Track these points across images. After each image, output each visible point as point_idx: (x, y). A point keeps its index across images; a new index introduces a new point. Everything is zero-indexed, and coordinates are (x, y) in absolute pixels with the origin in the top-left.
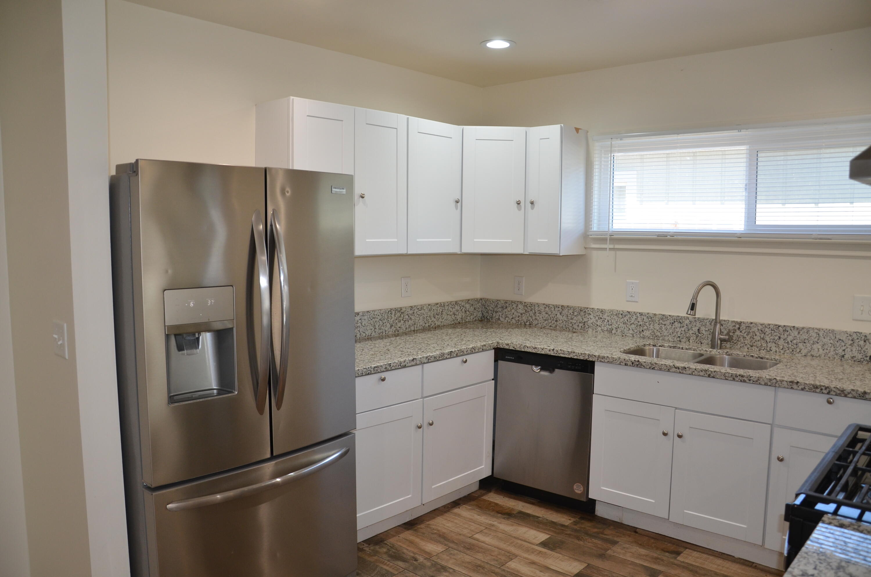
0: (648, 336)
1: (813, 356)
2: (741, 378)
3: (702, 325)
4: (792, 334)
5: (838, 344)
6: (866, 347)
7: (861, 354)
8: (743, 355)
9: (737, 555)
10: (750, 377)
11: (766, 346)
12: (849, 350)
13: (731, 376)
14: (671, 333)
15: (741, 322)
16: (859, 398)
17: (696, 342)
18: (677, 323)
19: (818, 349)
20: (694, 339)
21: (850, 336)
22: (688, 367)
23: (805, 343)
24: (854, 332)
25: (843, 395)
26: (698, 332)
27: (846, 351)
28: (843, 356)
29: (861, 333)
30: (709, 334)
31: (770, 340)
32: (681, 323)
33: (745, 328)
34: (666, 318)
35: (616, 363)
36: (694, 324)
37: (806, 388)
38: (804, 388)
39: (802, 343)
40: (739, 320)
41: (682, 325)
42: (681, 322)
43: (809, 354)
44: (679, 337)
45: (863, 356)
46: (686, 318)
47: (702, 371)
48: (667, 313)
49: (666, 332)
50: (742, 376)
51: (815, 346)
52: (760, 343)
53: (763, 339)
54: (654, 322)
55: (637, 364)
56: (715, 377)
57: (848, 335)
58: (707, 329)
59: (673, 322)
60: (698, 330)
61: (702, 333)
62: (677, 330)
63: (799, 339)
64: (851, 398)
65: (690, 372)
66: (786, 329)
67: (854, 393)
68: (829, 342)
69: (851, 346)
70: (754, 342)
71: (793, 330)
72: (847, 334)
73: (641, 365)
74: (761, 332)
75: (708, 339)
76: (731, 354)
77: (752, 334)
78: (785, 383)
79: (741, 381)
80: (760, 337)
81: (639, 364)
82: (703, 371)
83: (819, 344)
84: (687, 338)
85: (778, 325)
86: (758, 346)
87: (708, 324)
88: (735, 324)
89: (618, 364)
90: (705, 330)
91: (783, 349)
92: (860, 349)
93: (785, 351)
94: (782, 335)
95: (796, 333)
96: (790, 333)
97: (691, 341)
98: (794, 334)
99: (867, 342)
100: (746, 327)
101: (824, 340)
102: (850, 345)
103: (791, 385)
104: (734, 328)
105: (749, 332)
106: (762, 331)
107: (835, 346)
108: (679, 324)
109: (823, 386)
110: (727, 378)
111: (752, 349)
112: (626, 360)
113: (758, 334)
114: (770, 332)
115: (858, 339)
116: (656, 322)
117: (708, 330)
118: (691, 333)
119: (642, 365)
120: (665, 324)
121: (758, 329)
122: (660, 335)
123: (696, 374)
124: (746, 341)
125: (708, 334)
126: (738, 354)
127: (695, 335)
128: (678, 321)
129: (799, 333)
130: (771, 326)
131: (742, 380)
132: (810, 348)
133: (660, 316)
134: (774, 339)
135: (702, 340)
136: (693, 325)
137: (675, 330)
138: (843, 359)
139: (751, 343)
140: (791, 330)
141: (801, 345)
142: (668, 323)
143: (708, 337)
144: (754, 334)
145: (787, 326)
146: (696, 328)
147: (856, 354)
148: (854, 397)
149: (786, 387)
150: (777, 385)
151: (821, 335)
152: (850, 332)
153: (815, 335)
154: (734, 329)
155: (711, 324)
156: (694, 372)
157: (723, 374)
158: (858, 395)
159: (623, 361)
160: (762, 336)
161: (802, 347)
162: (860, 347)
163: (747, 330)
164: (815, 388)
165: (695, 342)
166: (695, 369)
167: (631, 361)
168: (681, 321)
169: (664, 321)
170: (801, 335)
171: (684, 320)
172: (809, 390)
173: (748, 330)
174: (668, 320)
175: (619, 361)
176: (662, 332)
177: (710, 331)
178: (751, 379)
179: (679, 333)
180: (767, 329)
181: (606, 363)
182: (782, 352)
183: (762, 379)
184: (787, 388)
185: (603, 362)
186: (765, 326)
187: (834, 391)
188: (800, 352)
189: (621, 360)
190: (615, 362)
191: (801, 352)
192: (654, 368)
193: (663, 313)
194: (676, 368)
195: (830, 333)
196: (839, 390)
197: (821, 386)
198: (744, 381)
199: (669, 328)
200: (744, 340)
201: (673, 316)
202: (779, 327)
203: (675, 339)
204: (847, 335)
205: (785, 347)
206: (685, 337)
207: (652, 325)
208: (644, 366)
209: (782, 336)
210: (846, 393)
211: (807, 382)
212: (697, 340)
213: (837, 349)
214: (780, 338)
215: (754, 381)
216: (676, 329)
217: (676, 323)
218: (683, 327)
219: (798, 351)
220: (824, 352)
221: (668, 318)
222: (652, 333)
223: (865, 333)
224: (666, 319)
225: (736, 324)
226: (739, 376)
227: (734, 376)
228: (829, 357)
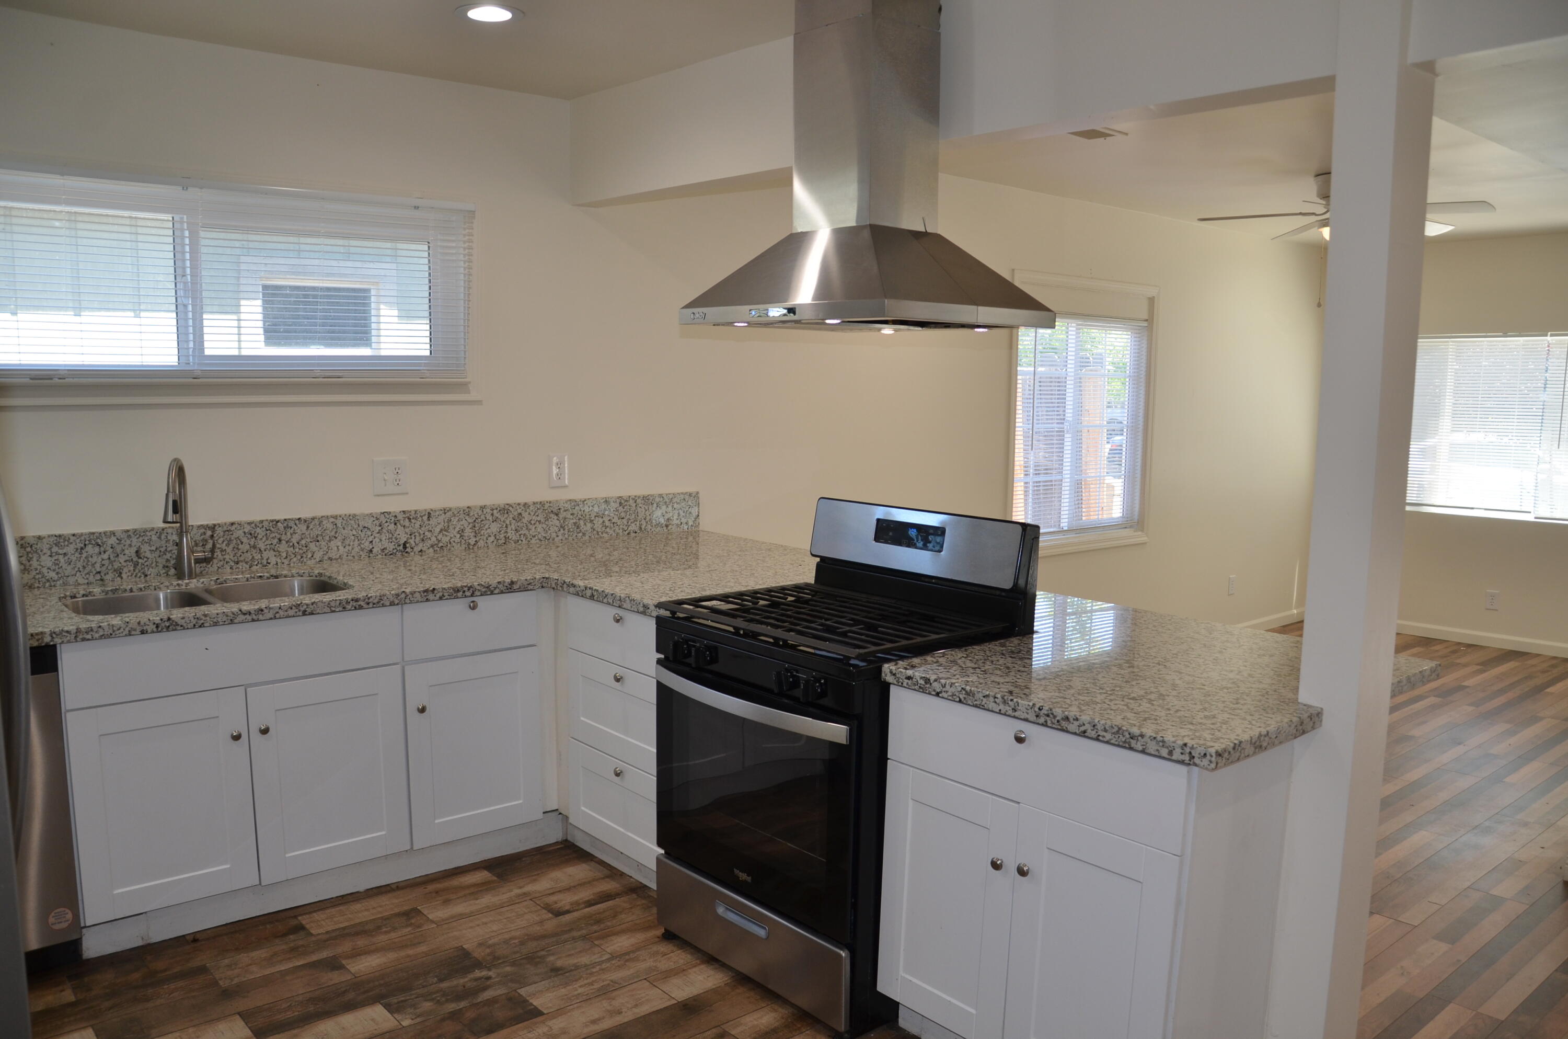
0: (29, 584)
1: (330, 559)
2: (354, 604)
3: (143, 542)
4: (298, 531)
5: (363, 535)
6: (398, 533)
7: (393, 543)
8: (245, 579)
9: (361, 888)
10: (369, 599)
11: (260, 557)
12: (377, 540)
13: (340, 604)
14: (81, 567)
15: (215, 525)
16: (507, 591)
17: (136, 576)
18: (90, 546)
19: (338, 547)
20: (129, 571)
21: (377, 519)
22: (266, 608)
23: (318, 541)
24: (381, 513)
25: (489, 593)
26: (137, 556)
27: (374, 542)
28: (371, 551)
29: (390, 513)
30: (160, 556)
31: (265, 547)
32: (99, 545)
33: (222, 534)
34: (65, 540)
35: (121, 635)
36: (128, 542)
37: (445, 594)
38: (443, 595)
39: (314, 543)
40: (210, 522)
41: (102, 549)
42: (100, 543)
43: (326, 558)
44: (99, 572)
45: (395, 545)
46: (108, 534)
47: (291, 608)
48: (67, 531)
49: (69, 568)
50: (357, 600)
51: (332, 544)
52: (249, 554)
53: (254, 547)
54: (39, 554)
55: (167, 625)
56: (315, 612)
57: (374, 519)
58: (153, 548)
59: (82, 545)
60: (137, 552)
61: (144, 557)
62: (92, 560)
63: (308, 536)
64: (498, 593)
65: (271, 615)
66: (287, 525)
67: (500, 586)
68: (351, 533)
69: (379, 535)
70: (241, 556)
71: (299, 524)
72: (373, 516)
73: (174, 626)
74: (249, 536)
75: (157, 566)
76: (225, 581)
77: (235, 541)
78: (417, 595)
79: (356, 608)
80: (249, 544)
81: (171, 624)
82: (293, 607)
83: (337, 540)
84: (115, 571)
85: (275, 520)
86: (247, 560)
87: (154, 538)
88: (204, 530)
89: (126, 635)
90: (150, 550)
91: (286, 557)
92: (391, 536)
93: (290, 560)
94: (283, 535)
95: (303, 527)
96: (294, 530)
97: (124, 576)
98: (301, 530)
99: (398, 524)
100: (224, 532)
101: (344, 532)
102: (378, 533)
103: (425, 596)
104: (202, 537)
105: (230, 539)
106: (251, 534)
107: (359, 538)
108: (97, 549)
109: (466, 587)
110: (333, 609)
111: (238, 568)
112: (142, 623)
113: (245, 540)
114: (263, 534)
115: (387, 522)
116: (44, 552)
117: (156, 549)
118: (122, 561)
119: (178, 625)
120: (65, 554)
121: (245, 533)
122: (56, 577)
123: (282, 616)
124: (227, 557)
125: (157, 556)
126: (236, 579)
127: (131, 563)
128: (93, 542)
129: (308, 527)
130: (266, 524)
131: (357, 606)
132: (325, 549)
133: (52, 539)
134: (272, 544)
135: (146, 569)
136: (124, 546)
137: (88, 561)
138: (371, 555)
139: (236, 557)
140: (296, 524)
141: (312, 546)
142: (70, 549)
143: (157, 562)
144: (239, 541)
145: (289, 519)
146: (132, 549)
147: (386, 544)
148: (502, 592)
149: (420, 600)
150: (407, 601)
151: (339, 525)
152: (376, 513)
153: (330, 526)
154: (203, 539)
155: (160, 538)
156: (278, 612)
157: (326, 604)
158: (505, 588)
159: (135, 626)
160: (252, 543)
161: (315, 549)
162: (391, 533)
163: (226, 537)
164: (456, 592)
165: (133, 576)
166: (280, 608)
167: (154, 623)
168: (99, 541)
169: (62, 548)
170: (312, 529)
171: (105, 540)
172: (449, 597)
173: (228, 537)
174: (71, 543)
175: (127, 629)
176: (60, 571)
177: (160, 551)
178: (370, 601)
179: (98, 566)
180: (258, 530)
181: (96, 639)
182: (286, 562)
183: (385, 598)
184: (421, 602)
185: (88, 640)
186: (256, 525)
187: (479, 590)
188: (312, 556)
189: (130, 626)
190: (117, 632)
191: (314, 557)
192: (203, 624)
193: (57, 533)
194: (245, 614)
195: (350, 519)
196: (485, 587)
197: (462, 587)
198: (361, 607)
199: (74, 559)
200: (222, 555)
201: (82, 535)
202: (278, 524)
203: (91, 578)
204: (372, 519)
205: (290, 553)
206: (111, 571)
207: (35, 559)
208: (181, 626)
209: (283, 537)
210: (493, 589)
211: (446, 586)
212: (137, 571)
213: (363, 542)
214: (280, 540)
215: (374, 604)
216: (90, 559)
217: (89, 548)
218: (105, 552)
219: (310, 556)
220: (346, 550)
221: (71, 541)
222: (37, 577)
223: (394, 512)
224: (66, 543)
225: (206, 529)
226: (351, 602)
227: (344, 603)
228: (353, 556)
